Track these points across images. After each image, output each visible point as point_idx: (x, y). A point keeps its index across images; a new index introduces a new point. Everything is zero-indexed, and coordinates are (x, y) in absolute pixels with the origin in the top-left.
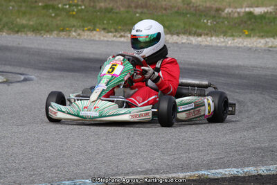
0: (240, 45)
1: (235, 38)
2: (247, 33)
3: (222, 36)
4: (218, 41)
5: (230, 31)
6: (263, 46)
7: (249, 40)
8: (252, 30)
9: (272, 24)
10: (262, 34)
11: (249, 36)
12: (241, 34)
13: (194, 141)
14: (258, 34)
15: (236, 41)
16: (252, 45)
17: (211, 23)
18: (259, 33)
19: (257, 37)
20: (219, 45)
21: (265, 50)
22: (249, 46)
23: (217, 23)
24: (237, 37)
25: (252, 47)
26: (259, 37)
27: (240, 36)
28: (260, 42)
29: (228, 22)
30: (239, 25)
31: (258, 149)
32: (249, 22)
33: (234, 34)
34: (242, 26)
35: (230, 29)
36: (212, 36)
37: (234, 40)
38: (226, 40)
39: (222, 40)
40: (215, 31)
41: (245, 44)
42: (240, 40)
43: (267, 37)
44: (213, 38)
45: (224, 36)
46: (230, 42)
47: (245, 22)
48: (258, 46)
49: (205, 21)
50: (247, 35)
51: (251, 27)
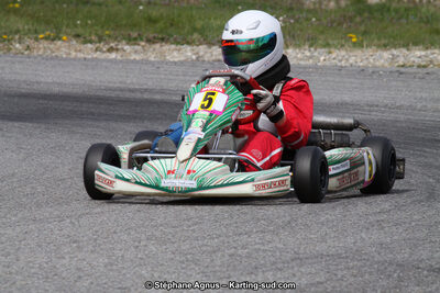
0: (343, 63)
3: (307, 47)
4: (299, 56)
5: (322, 37)
6: (386, 64)
7: (358, 52)
12: (343, 41)
13: (265, 251)
14: (376, 41)
16: (365, 62)
20: (302, 63)
24: (336, 47)
28: (381, 57)
30: (340, 24)
31: (391, 264)
33: (331, 42)
34: (345, 26)
40: (293, 36)
41: (352, 60)
45: (311, 46)
48: (377, 63)
50: (354, 43)
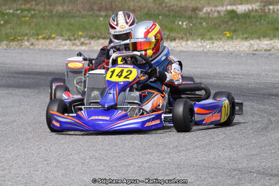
1: (215, 41)
2: (228, 35)
8: (235, 31)
9: (258, 23)
10: (246, 35)
11: (231, 38)
15: (215, 45)
17: (186, 25)
18: (243, 34)
19: (240, 40)
21: (248, 54)
22: (231, 50)
23: (193, 25)
25: (234, 51)
26: (242, 39)
27: (221, 39)
29: (207, 23)
32: (231, 23)
35: (209, 31)
36: (187, 40)
37: (213, 43)
38: (204, 44)
39: (200, 44)
42: (221, 43)
43: (252, 39)
44: (189, 42)
46: (208, 47)
47: (227, 23)
49: (180, 23)
51: (233, 28)
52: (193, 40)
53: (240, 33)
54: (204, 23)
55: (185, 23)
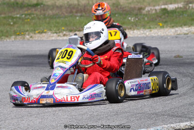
1: (152, 29)
2: (161, 25)
8: (166, 22)
9: (181, 16)
10: (173, 25)
11: (163, 27)
15: (152, 32)
17: (134, 20)
18: (171, 24)
19: (169, 28)
21: (173, 37)
22: (162, 35)
23: (139, 19)
25: (164, 36)
26: (170, 27)
27: (156, 28)
29: (148, 18)
32: (163, 17)
35: (148, 23)
36: (134, 30)
37: (151, 31)
38: (145, 32)
39: (142, 32)
42: (156, 31)
43: (177, 27)
44: (135, 31)
46: (148, 33)
47: (160, 17)
49: (129, 18)
51: (164, 20)
52: (138, 29)
53: (169, 23)
54: (146, 18)
55: (132, 19)
